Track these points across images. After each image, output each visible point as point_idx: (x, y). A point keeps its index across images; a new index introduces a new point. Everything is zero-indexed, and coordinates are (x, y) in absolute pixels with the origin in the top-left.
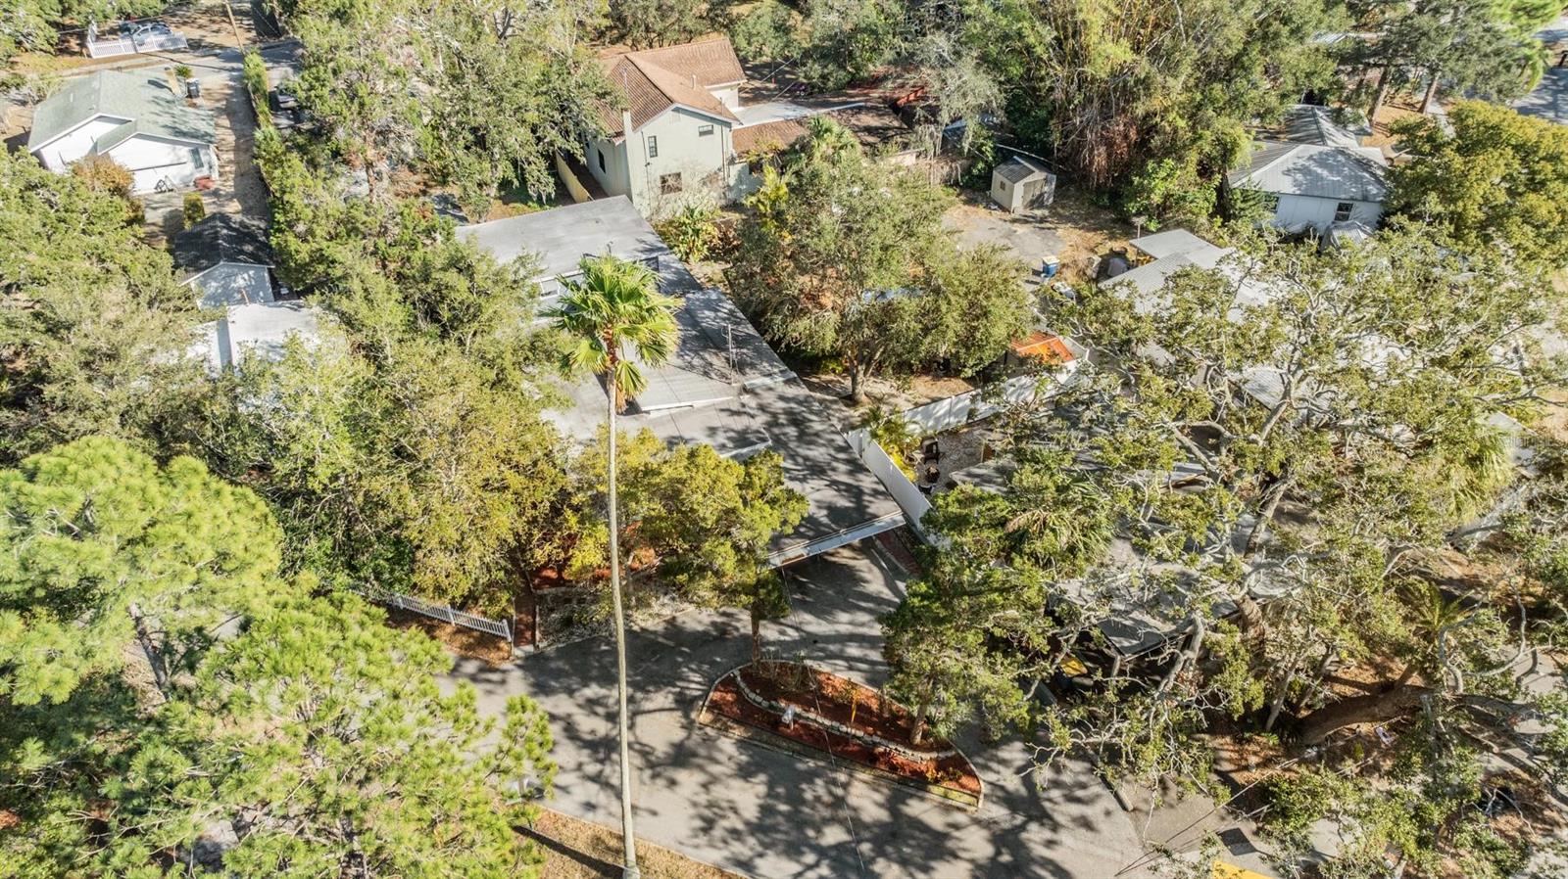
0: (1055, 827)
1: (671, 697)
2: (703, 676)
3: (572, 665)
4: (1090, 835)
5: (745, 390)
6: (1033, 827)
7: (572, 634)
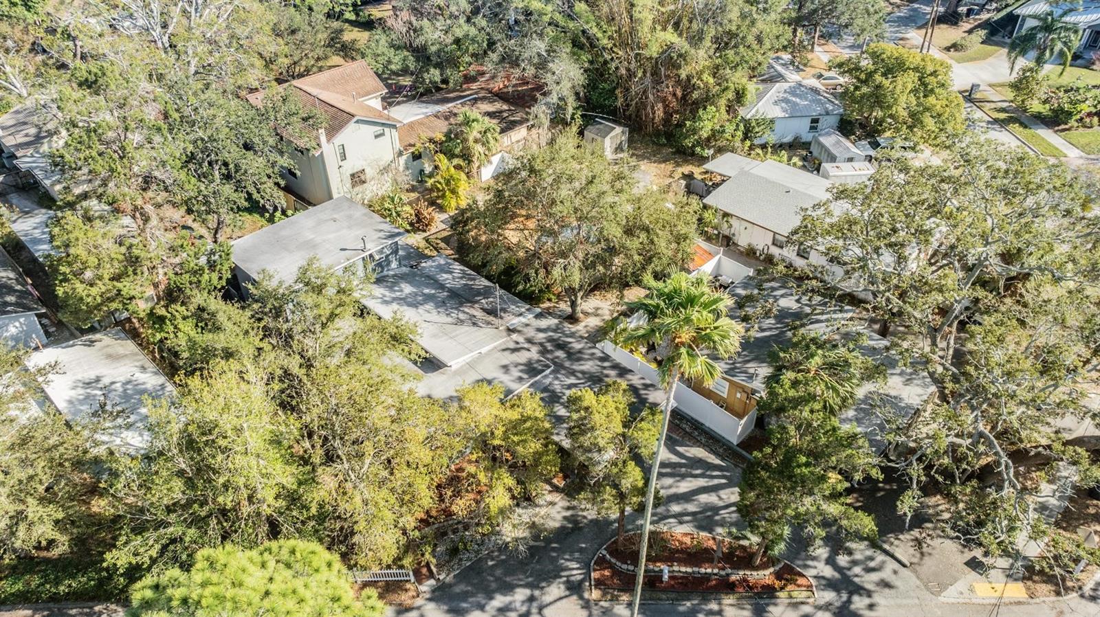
0: (869, 594)
1: (562, 587)
2: (578, 562)
3: (472, 585)
4: (893, 591)
5: (510, 331)
6: (856, 598)
7: (461, 560)
